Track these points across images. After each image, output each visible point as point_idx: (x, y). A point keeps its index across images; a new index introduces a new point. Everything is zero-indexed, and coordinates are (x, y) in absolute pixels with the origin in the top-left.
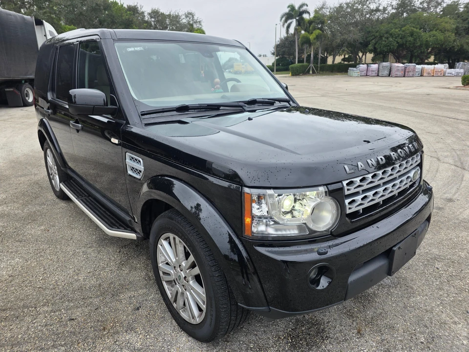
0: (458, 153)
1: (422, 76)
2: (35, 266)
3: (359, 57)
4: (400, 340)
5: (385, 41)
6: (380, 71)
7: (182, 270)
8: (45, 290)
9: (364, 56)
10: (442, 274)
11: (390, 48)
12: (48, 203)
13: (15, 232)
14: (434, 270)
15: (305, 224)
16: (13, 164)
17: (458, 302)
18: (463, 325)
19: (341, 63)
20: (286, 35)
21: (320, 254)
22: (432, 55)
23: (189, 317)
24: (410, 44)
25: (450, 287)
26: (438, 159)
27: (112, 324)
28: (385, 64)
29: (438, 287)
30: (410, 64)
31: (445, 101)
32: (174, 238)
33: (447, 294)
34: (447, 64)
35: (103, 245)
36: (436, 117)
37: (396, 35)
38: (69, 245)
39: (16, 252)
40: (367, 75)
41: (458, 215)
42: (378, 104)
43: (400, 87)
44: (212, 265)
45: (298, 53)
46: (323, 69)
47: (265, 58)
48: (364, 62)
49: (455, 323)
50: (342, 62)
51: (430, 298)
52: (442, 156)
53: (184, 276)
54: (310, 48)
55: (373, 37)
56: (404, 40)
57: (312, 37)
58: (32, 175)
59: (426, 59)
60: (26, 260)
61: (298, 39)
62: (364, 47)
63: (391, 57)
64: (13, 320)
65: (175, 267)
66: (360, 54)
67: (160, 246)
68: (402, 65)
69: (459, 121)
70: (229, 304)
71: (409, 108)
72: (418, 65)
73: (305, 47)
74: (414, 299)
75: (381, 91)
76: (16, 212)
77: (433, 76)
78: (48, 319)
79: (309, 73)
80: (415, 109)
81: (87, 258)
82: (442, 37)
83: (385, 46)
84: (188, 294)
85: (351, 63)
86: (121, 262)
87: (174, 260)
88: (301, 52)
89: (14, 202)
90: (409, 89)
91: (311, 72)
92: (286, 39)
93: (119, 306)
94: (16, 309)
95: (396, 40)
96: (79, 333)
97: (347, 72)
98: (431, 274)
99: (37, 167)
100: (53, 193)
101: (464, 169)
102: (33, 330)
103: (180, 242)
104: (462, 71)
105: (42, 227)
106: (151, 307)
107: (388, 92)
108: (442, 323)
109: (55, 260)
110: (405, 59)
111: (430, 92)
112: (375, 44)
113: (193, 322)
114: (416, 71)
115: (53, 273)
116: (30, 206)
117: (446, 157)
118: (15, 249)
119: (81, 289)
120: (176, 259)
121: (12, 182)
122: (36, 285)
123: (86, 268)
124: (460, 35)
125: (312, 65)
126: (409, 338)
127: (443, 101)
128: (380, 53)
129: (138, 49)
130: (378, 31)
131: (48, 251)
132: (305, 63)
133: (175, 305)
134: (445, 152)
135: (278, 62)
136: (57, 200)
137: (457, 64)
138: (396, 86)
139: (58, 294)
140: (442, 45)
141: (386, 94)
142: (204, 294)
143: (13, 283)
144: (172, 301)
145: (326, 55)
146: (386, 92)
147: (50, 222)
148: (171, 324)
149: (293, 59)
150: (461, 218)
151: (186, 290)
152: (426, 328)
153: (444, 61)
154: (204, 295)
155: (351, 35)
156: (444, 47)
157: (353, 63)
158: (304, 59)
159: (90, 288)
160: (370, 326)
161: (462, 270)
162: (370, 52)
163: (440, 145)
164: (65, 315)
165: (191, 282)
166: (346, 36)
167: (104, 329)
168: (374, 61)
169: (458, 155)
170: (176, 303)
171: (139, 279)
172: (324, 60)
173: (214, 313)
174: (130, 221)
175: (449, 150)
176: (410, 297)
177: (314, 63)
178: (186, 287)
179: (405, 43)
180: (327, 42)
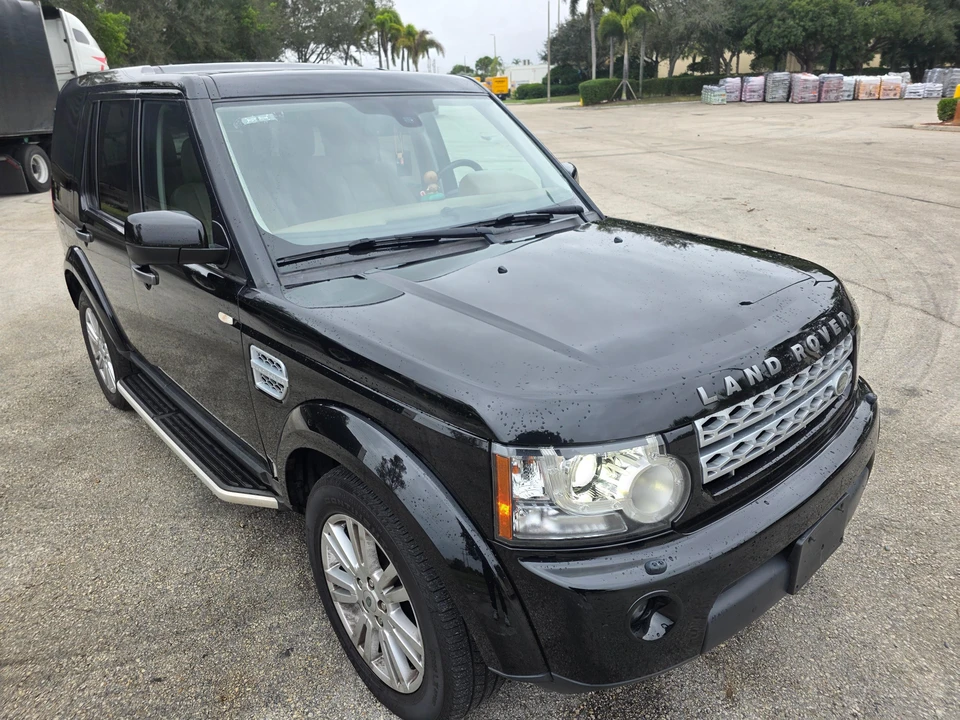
0: (930, 281)
1: (855, 98)
2: (77, 563)
3: (724, 60)
4: (811, 711)
5: (779, 27)
6: (769, 90)
7: (373, 588)
8: (99, 615)
9: (735, 58)
10: (896, 561)
11: (789, 41)
12: (96, 417)
13: (31, 486)
14: (879, 554)
15: (620, 512)
16: (17, 330)
17: (927, 624)
18: (936, 675)
19: (686, 74)
20: (570, 18)
21: (650, 572)
22: (877, 53)
23: (391, 678)
24: (830, 32)
25: (910, 589)
26: (889, 297)
27: (237, 689)
28: (777, 75)
29: (887, 591)
30: (831, 75)
31: (904, 159)
32: (355, 526)
33: (905, 605)
34: (908, 73)
35: (211, 512)
36: (885, 198)
37: (802, 14)
38: (142, 513)
39: (37, 531)
40: (741, 101)
41: (930, 426)
42: (764, 168)
43: (810, 127)
44: (434, 590)
45: (597, 55)
46: (650, 88)
47: (527, 67)
48: (734, 71)
49: (920, 670)
50: (690, 72)
51: (870, 617)
52: (896, 289)
53: (377, 600)
54: (620, 44)
55: (754, 18)
56: (818, 24)
57: (625, 21)
58: (57, 354)
59: (865, 62)
60: (58, 549)
61: (596, 26)
62: (735, 38)
63: (791, 60)
64: (40, 684)
65: (358, 579)
66: (727, 55)
67: (327, 535)
68: (813, 77)
69: (932, 206)
70: (470, 664)
71: (829, 178)
72: (848, 75)
73: (611, 41)
74: (839, 619)
75: (770, 137)
76: (31, 440)
77: (879, 99)
78: (110, 681)
79: (620, 100)
80: (841, 179)
81: (180, 543)
82: (897, 16)
83: (779, 36)
84: (387, 634)
85: (707, 73)
86: (248, 550)
87: (356, 566)
88: (603, 52)
89: (25, 417)
90: (830, 132)
91: (624, 97)
92: (572, 25)
93: (251, 650)
94: (44, 659)
95: (802, 23)
96: (174, 709)
97: (700, 94)
98: (872, 562)
99: (66, 336)
100: (103, 396)
101: (942, 319)
102: (81, 704)
103: (367, 534)
104: (939, 86)
105: (86, 475)
106: (314, 649)
107: (785, 140)
108: (894, 670)
109: (116, 548)
110: (822, 63)
111: (874, 138)
112: (758, 33)
113: (397, 686)
114: (844, 89)
115: (113, 578)
116: (58, 427)
117: (905, 291)
118: (33, 525)
119: (171, 611)
120: (360, 565)
121: (17, 372)
122: (81, 606)
123: (179, 565)
124: (934, 9)
125: (625, 81)
126: (829, 706)
127: (899, 159)
128: (770, 52)
129: (265, 118)
130: (763, 5)
131: (101, 528)
132: (612, 78)
133: (361, 650)
134: (903, 280)
135: (554, 76)
136: (113, 411)
137: (929, 73)
138: (802, 125)
139: (126, 625)
140: (897, 33)
141: (780, 143)
142: (419, 640)
143: (34, 601)
144: (355, 642)
145: (654, 59)
146: (780, 139)
147: (101, 461)
148: (355, 686)
149: (586, 69)
150: (934, 431)
151: (382, 625)
152: (862, 684)
153: (900, 65)
154: (420, 644)
155: (706, 15)
156: (901, 35)
157: (712, 73)
158: (609, 67)
159: (189, 608)
160: (752, 682)
161: (936, 553)
162: (748, 50)
163: (894, 265)
164: (143, 671)
165: (392, 614)
166: (696, 18)
167: (222, 699)
168: (756, 69)
169: (928, 286)
170: (363, 647)
171: (288, 588)
172: (652, 68)
173: (440, 681)
174: (264, 474)
175: (911, 275)
176: (831, 614)
177: (630, 77)
178: (383, 620)
179: (820, 29)
180: (655, 30)
